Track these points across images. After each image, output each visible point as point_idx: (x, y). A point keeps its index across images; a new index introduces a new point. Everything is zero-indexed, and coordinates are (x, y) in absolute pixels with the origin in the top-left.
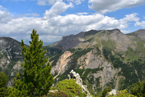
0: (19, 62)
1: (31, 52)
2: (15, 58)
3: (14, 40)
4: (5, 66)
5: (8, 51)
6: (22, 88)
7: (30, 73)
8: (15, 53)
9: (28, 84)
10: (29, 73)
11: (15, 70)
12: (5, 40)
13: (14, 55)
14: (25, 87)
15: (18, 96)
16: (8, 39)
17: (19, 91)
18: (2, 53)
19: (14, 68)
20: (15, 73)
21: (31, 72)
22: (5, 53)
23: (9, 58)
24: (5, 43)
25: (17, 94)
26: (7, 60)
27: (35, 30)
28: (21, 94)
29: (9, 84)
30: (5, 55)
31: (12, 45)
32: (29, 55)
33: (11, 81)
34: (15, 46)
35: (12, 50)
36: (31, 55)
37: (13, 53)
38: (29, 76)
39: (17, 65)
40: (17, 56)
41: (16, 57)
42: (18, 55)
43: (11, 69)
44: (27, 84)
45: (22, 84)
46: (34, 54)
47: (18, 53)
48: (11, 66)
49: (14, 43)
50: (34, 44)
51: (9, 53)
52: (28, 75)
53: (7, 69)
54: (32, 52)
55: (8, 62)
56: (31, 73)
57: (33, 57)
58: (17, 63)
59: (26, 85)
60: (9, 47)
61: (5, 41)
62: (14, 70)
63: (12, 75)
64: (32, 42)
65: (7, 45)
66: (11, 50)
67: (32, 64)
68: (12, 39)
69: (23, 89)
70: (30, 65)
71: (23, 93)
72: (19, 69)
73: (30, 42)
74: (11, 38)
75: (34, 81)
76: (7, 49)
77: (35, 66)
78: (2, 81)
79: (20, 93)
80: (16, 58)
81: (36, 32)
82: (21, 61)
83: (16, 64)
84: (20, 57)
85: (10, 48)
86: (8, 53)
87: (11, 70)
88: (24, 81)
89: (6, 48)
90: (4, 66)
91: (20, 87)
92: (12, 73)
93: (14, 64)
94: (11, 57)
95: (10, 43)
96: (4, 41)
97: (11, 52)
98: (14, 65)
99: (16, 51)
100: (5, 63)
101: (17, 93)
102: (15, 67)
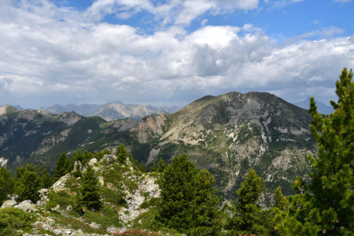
0: (286, 152)
1: (338, 131)
2: (278, 140)
3: (278, 98)
4: (256, 156)
5: (263, 125)
6: (305, 217)
7: (330, 184)
8: (279, 129)
9: (324, 212)
10: (329, 182)
11: (276, 169)
12: (257, 99)
13: (276, 135)
14: (314, 216)
15: (295, 234)
16: (264, 97)
17: (299, 223)
18: (251, 129)
19: (275, 164)
20: (275, 176)
21: (334, 181)
22: (256, 127)
23: (265, 141)
24: (258, 106)
25: (294, 229)
26: (260, 145)
27: (348, 71)
28: (303, 231)
29: (261, 198)
30: (255, 132)
31: (273, 111)
32: (333, 136)
33: (264, 193)
34: (278, 114)
35: (272, 122)
36: (337, 137)
37: (273, 130)
38: (329, 190)
39: (281, 157)
40: (282, 137)
41: (280, 139)
42: (285, 134)
43: (268, 165)
44: (321, 211)
45: (308, 207)
46: (345, 135)
47: (285, 131)
48: (267, 159)
49: (278, 105)
50: (346, 109)
51: (265, 128)
52: (324, 187)
53: (259, 165)
54: (341, 129)
55: (263, 149)
56: (333, 183)
57: (341, 144)
58: (282, 153)
59: (318, 214)
60: (266, 114)
61: (258, 101)
62: (274, 169)
63: (269, 180)
64: (339, 104)
65: (262, 110)
66: (269, 121)
67: (338, 160)
68: (273, 95)
69: (309, 221)
70: (332, 164)
71: (307, 230)
72: (285, 168)
73: (333, 103)
74: (271, 93)
75: (340, 206)
76: (261, 120)
77: (346, 169)
78: (253, 191)
79: (300, 228)
80: (280, 141)
81: (350, 76)
82: (292, 149)
83: (279, 155)
84: (290, 140)
85: (268, 117)
86: (262, 129)
87: (267, 169)
88: (313, 202)
89: (259, 117)
90: (253, 156)
91: (302, 213)
92: (270, 176)
93: (275, 154)
94: (270, 138)
95: (268, 105)
96: (255, 102)
97: (271, 126)
98: (274, 157)
99: (281, 125)
100: (255, 151)
101: (294, 226)
102: (277, 162)
